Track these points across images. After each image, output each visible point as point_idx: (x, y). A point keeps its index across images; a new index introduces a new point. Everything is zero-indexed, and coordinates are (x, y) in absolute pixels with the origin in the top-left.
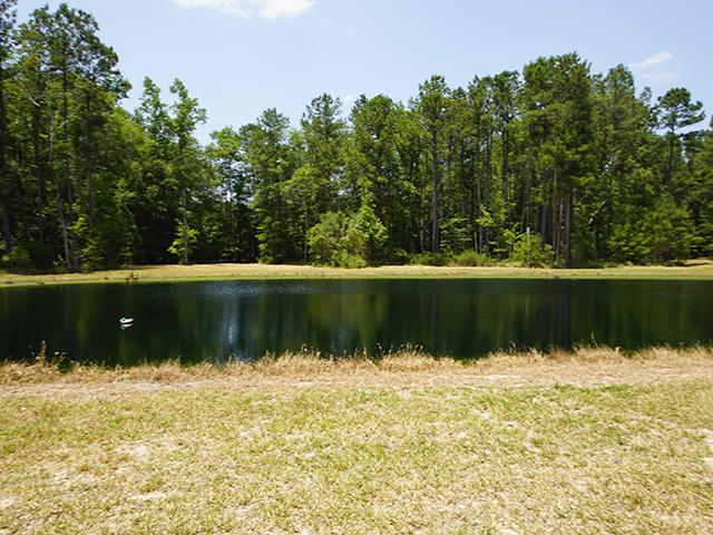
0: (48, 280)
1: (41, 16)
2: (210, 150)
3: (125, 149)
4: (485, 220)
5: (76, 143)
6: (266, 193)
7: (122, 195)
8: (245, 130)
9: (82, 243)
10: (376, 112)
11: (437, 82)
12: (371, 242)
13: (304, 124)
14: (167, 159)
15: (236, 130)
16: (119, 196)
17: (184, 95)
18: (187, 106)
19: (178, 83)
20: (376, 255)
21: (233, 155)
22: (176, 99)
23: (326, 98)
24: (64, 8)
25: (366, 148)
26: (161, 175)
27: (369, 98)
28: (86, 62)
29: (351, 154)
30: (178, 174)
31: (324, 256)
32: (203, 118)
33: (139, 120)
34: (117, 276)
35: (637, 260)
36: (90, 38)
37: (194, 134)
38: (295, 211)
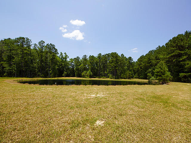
0: (47, 79)
1: (48, 45)
2: (69, 61)
3: (57, 61)
4: (106, 72)
5: (51, 61)
6: (77, 68)
7: (57, 67)
8: (74, 59)
9: (51, 74)
10: (92, 57)
11: (100, 54)
12: (90, 75)
13: (82, 59)
14: (63, 62)
15: (73, 59)
16: (56, 68)
17: (66, 54)
18: (66, 56)
19: (65, 53)
20: (91, 77)
21: (72, 62)
22: (65, 55)
23: (85, 55)
24: (51, 44)
25: (90, 62)
26: (62, 64)
27: (91, 56)
28: (53, 50)
29: (88, 63)
30: (64, 65)
31: (84, 77)
32: (68, 58)
33: (59, 57)
34: (56, 79)
35: (125, 78)
36: (54, 47)
37: (67, 59)
38: (81, 70)
